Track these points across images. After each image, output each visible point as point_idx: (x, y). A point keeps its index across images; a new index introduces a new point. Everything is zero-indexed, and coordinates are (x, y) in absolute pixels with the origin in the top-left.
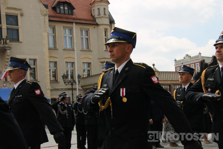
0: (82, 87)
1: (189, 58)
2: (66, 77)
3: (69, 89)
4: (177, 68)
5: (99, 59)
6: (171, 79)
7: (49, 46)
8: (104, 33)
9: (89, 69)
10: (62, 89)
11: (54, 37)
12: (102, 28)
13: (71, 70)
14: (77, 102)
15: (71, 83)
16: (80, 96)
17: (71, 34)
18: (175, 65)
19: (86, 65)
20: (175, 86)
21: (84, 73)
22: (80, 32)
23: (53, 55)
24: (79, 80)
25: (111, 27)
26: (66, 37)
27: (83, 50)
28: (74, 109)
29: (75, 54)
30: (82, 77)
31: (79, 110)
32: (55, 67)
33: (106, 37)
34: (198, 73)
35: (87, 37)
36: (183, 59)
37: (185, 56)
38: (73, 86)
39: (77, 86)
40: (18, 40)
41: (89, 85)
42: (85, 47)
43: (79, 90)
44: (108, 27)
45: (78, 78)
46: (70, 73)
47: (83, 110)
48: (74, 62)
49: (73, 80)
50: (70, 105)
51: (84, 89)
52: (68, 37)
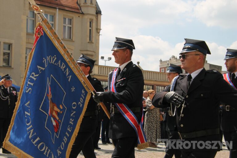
1: (175, 59)
4: (162, 69)
5: (81, 51)
6: (155, 79)
7: (27, 31)
8: (89, 23)
11: (34, 22)
12: (86, 17)
17: (53, 21)
18: (160, 66)
20: (158, 87)
22: (63, 19)
23: (31, 41)
25: (97, 18)
27: (65, 39)
33: (90, 28)
35: (70, 26)
36: (169, 60)
37: (171, 57)
42: (66, 36)
44: (94, 18)
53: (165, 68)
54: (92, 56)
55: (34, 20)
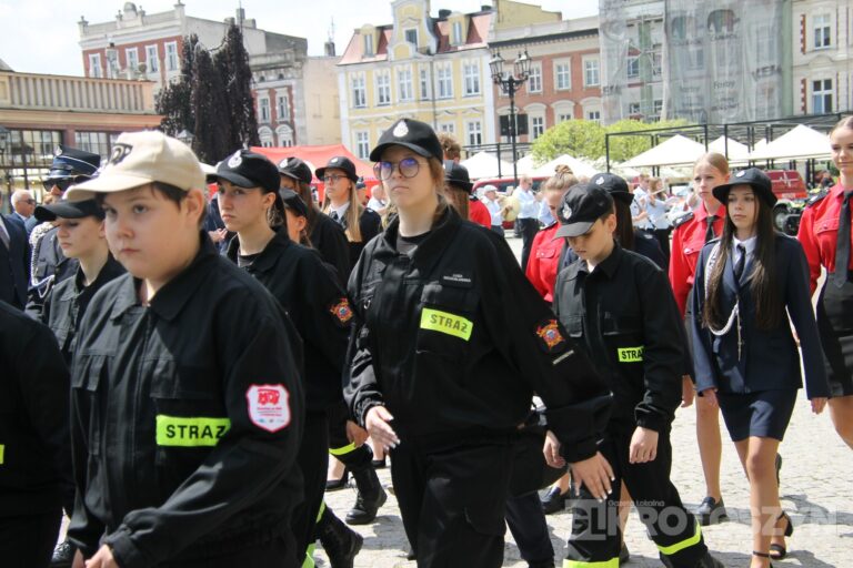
1: (139, 17)
4: (91, 56)
6: (67, 105)
20: (83, 134)
34: (172, 86)
37: (122, 9)
53: (102, 51)
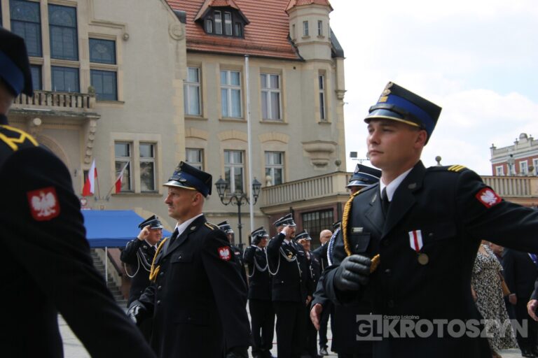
0: (262, 209)
1: (529, 142)
2: (225, 186)
3: (232, 215)
4: (497, 167)
5: (304, 143)
7: (185, 112)
8: (317, 81)
9: (279, 167)
10: (214, 214)
11: (199, 91)
12: (312, 70)
13: (235, 169)
14: (255, 246)
15: (235, 201)
16: (261, 233)
17: (239, 84)
18: (490, 160)
19: (272, 159)
21: (268, 177)
22: (259, 78)
23: (195, 133)
24: (257, 193)
25: (334, 66)
26: (226, 90)
27: (266, 121)
28: (247, 262)
29: (247, 132)
30: (263, 186)
31: (257, 265)
32: (200, 161)
33: (322, 91)
35: (277, 91)
38: (241, 206)
39: (251, 208)
40: (116, 98)
41: (280, 206)
42: (271, 115)
43: (255, 216)
44: (329, 68)
45: (254, 189)
46: (235, 176)
47: (267, 265)
48: (244, 151)
49: (242, 192)
50: (237, 253)
51: (267, 214)
52: (232, 90)
53: (504, 164)
54: (330, 152)
55: (198, 88)
